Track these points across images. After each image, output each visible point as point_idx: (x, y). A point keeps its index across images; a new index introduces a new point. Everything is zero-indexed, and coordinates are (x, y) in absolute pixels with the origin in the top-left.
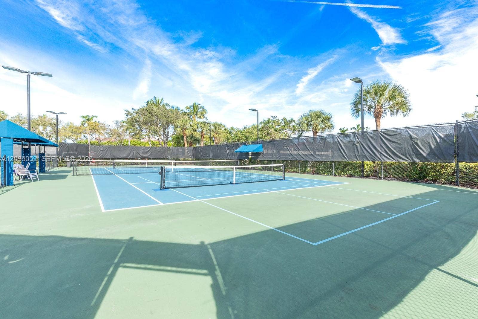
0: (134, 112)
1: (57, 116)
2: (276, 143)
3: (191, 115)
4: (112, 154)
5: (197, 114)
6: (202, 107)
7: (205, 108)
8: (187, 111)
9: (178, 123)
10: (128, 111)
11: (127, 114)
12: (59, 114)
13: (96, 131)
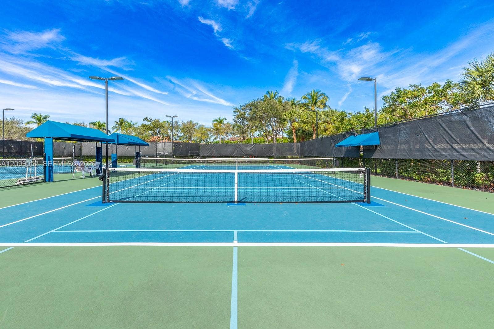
0: (241, 109)
1: (173, 119)
2: (403, 128)
3: (308, 106)
4: (218, 152)
5: (316, 103)
6: (323, 94)
7: (327, 95)
8: (305, 102)
9: (285, 116)
10: (236, 109)
11: (235, 112)
12: (174, 117)
13: (220, 131)
